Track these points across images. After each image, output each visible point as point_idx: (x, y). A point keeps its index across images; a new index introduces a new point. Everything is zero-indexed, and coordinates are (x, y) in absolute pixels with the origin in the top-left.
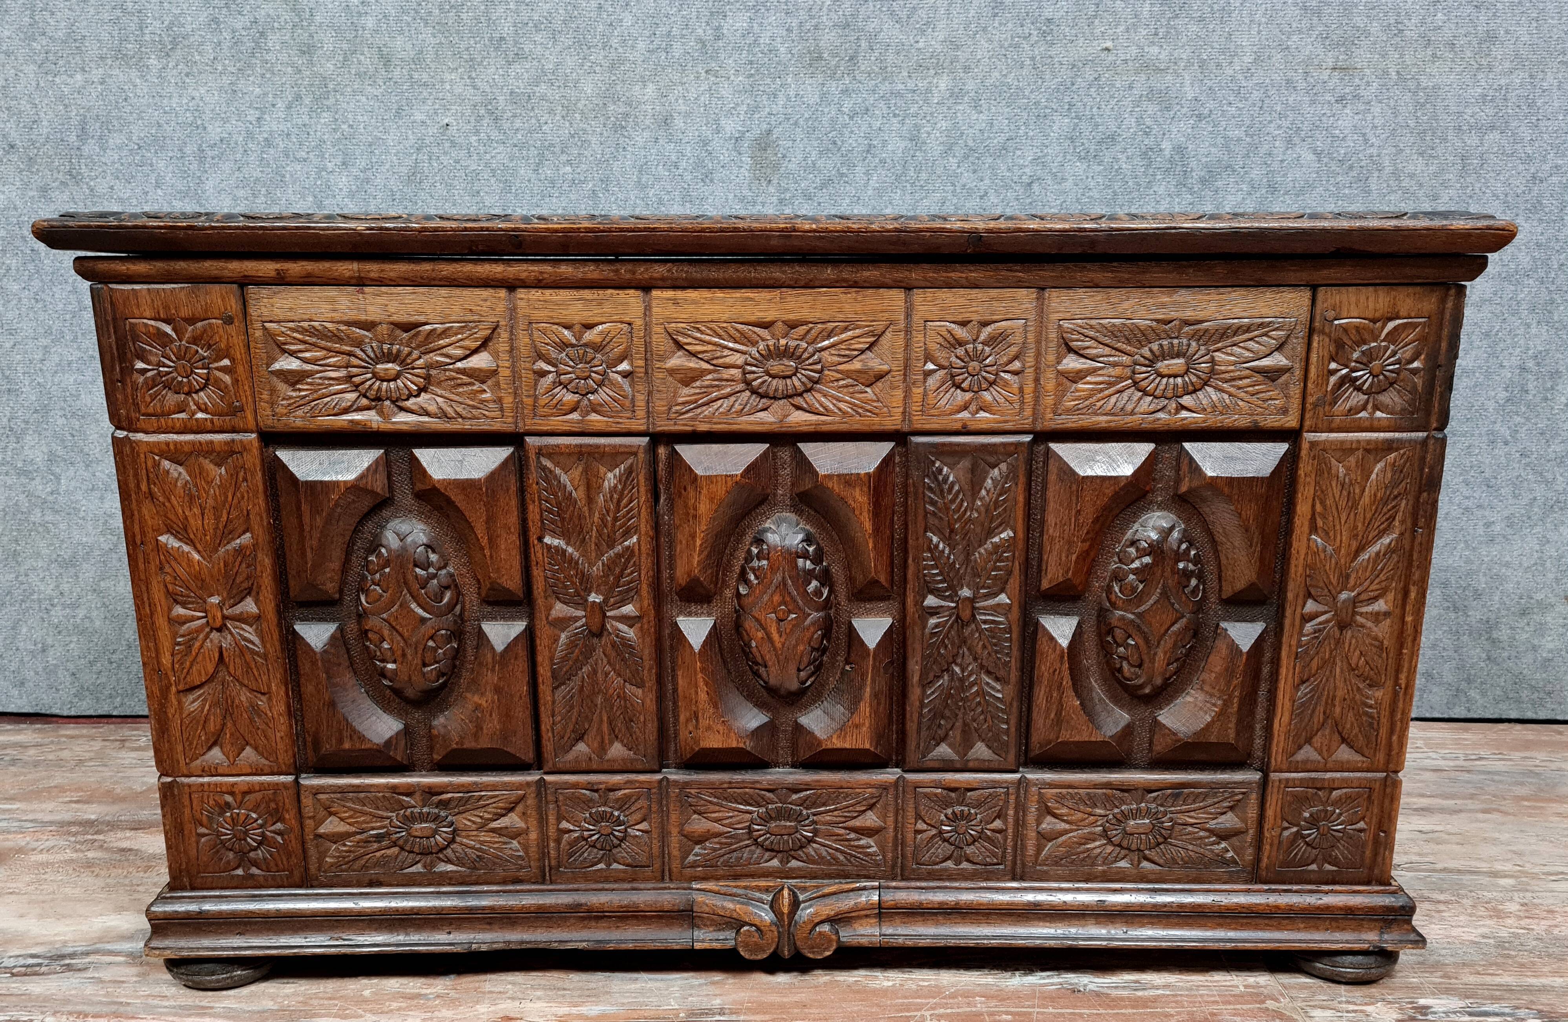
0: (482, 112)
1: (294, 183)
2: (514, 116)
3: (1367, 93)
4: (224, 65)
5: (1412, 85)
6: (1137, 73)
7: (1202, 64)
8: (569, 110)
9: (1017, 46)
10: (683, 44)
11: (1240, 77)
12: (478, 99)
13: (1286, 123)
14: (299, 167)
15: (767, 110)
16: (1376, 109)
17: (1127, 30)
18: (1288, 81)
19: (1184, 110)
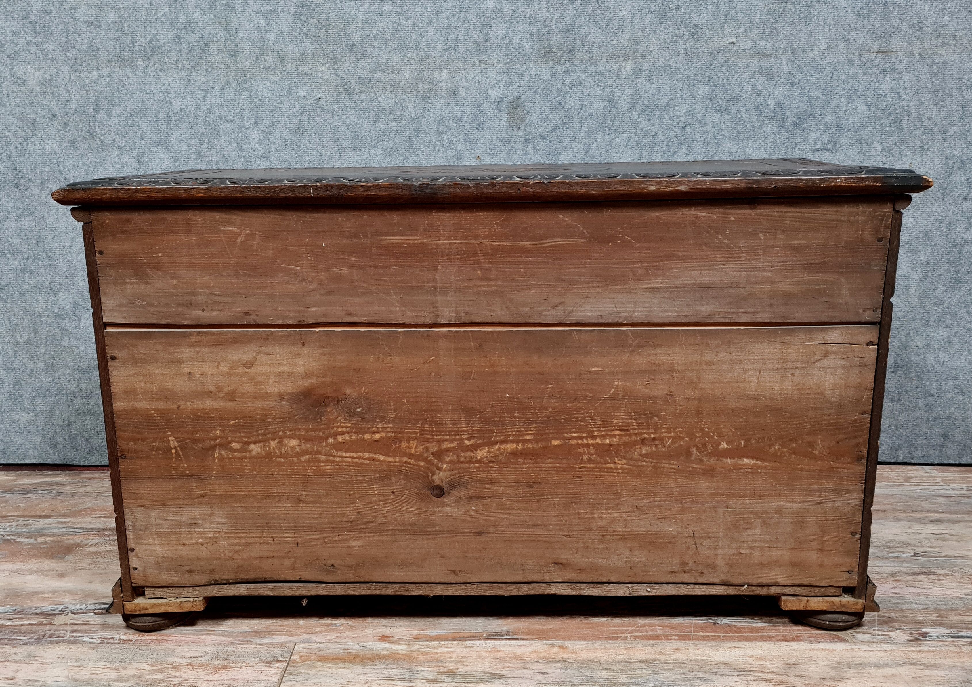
0: (341, 90)
1: (225, 135)
2: (361, 92)
3: (901, 67)
4: (183, 64)
5: (929, 61)
6: (752, 57)
7: (794, 51)
8: (394, 88)
9: (675, 42)
10: (465, 45)
11: (818, 58)
12: (339, 82)
13: (848, 87)
14: (228, 126)
15: (518, 84)
16: (906, 77)
17: (746, 31)
18: (849, 60)
19: (782, 80)
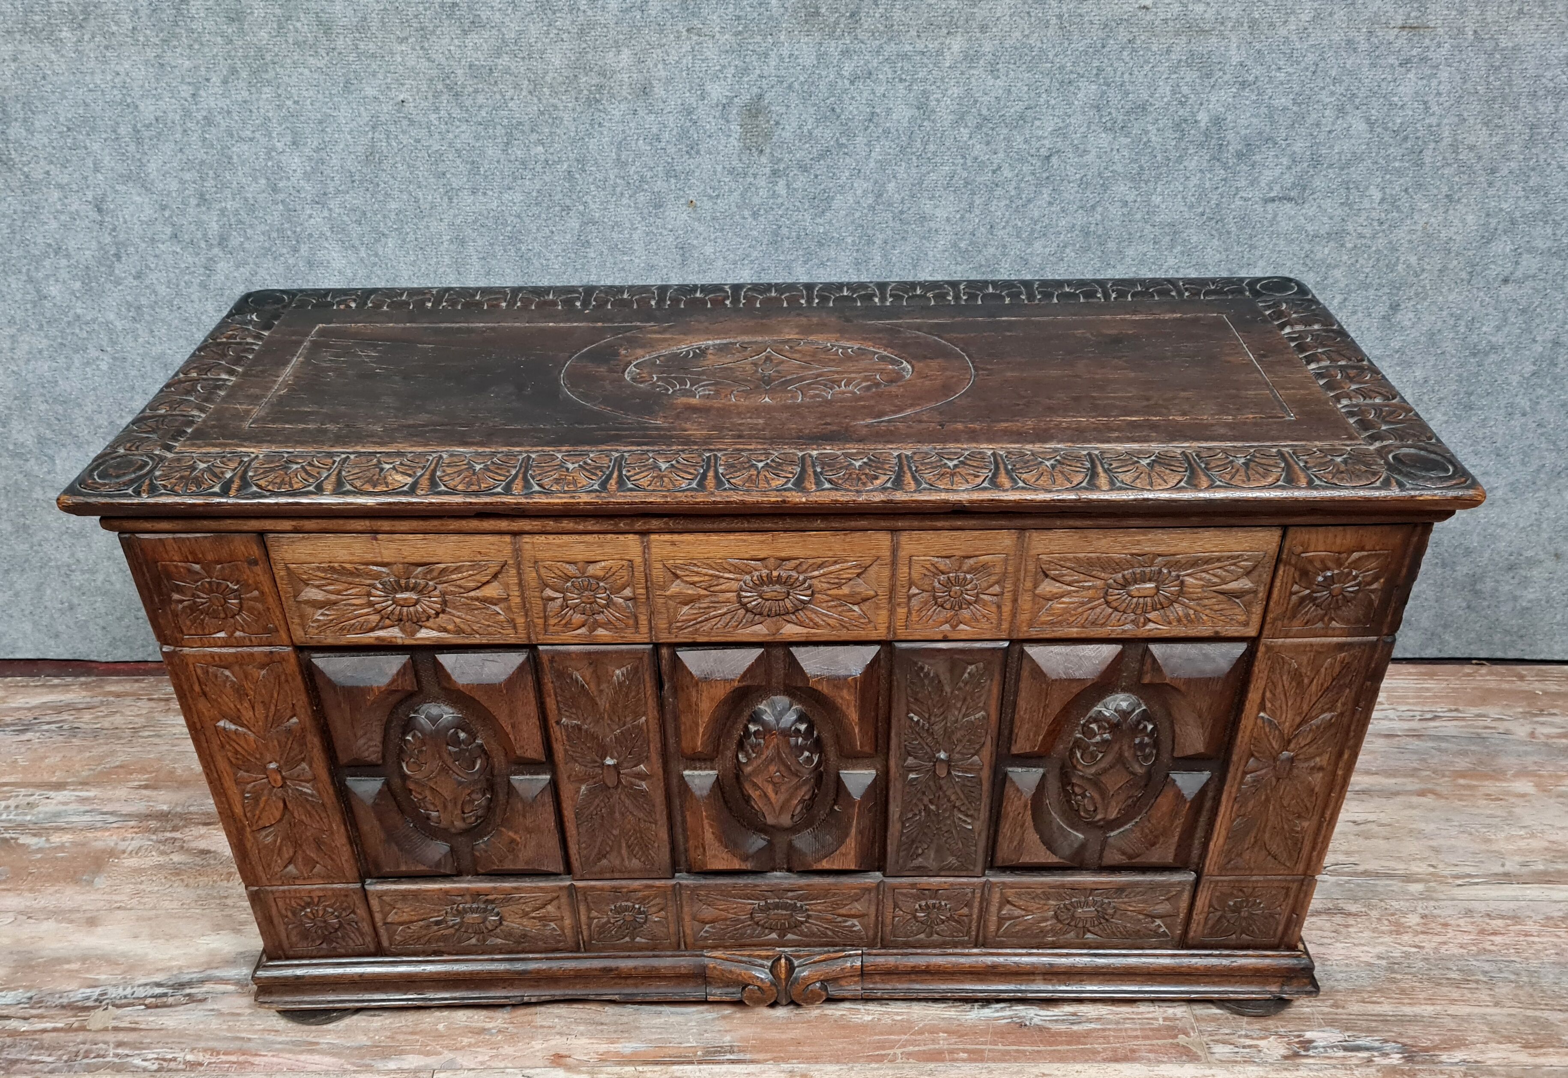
0: (440, 86)
1: (243, 164)
2: (476, 91)
3: (1438, 55)
4: (145, 36)
5: (1489, 45)
6: (1177, 34)
7: (1253, 24)
8: (536, 85)
11: (1294, 37)
12: (434, 72)
13: (1339, 89)
14: (246, 147)
15: (758, 72)
16: (1444, 75)
18: (1349, 42)
19: (1226, 78)
